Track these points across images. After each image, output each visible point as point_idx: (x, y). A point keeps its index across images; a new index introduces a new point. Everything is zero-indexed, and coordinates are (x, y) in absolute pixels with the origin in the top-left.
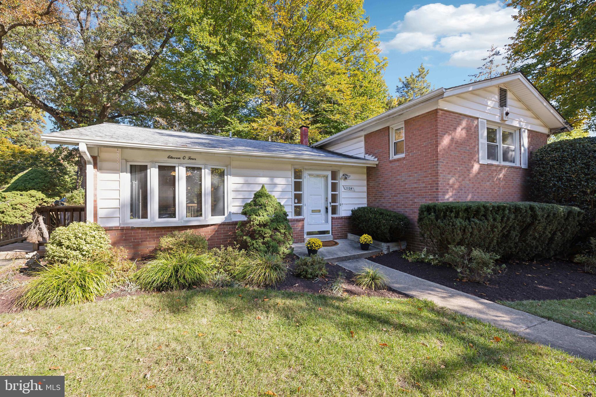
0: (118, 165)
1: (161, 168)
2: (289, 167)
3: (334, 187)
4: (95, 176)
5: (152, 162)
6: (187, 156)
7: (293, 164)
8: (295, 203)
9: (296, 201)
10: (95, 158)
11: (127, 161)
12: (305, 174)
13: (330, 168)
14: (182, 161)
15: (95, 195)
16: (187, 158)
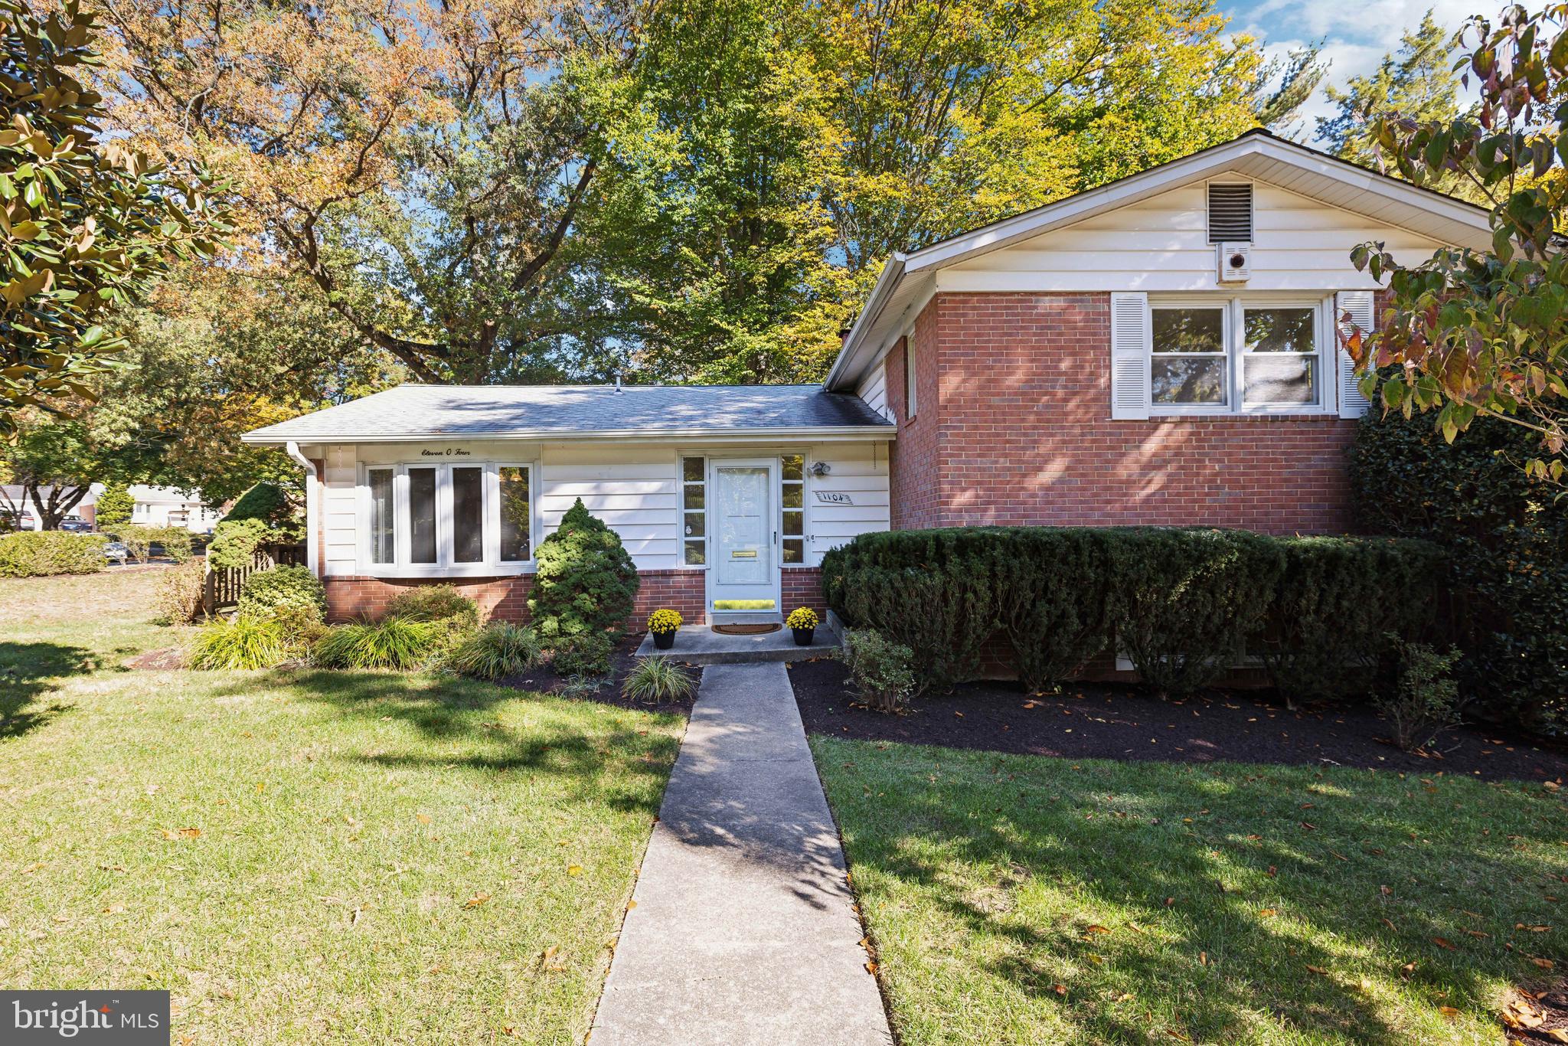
0: (352, 473)
1: (414, 474)
2: (672, 454)
3: (792, 494)
4: (321, 493)
5: (399, 463)
6: (454, 448)
7: (679, 448)
8: (686, 535)
9: (689, 531)
10: (319, 464)
11: (364, 464)
12: (710, 469)
13: (779, 451)
14: (445, 457)
15: (320, 523)
16: (454, 452)
